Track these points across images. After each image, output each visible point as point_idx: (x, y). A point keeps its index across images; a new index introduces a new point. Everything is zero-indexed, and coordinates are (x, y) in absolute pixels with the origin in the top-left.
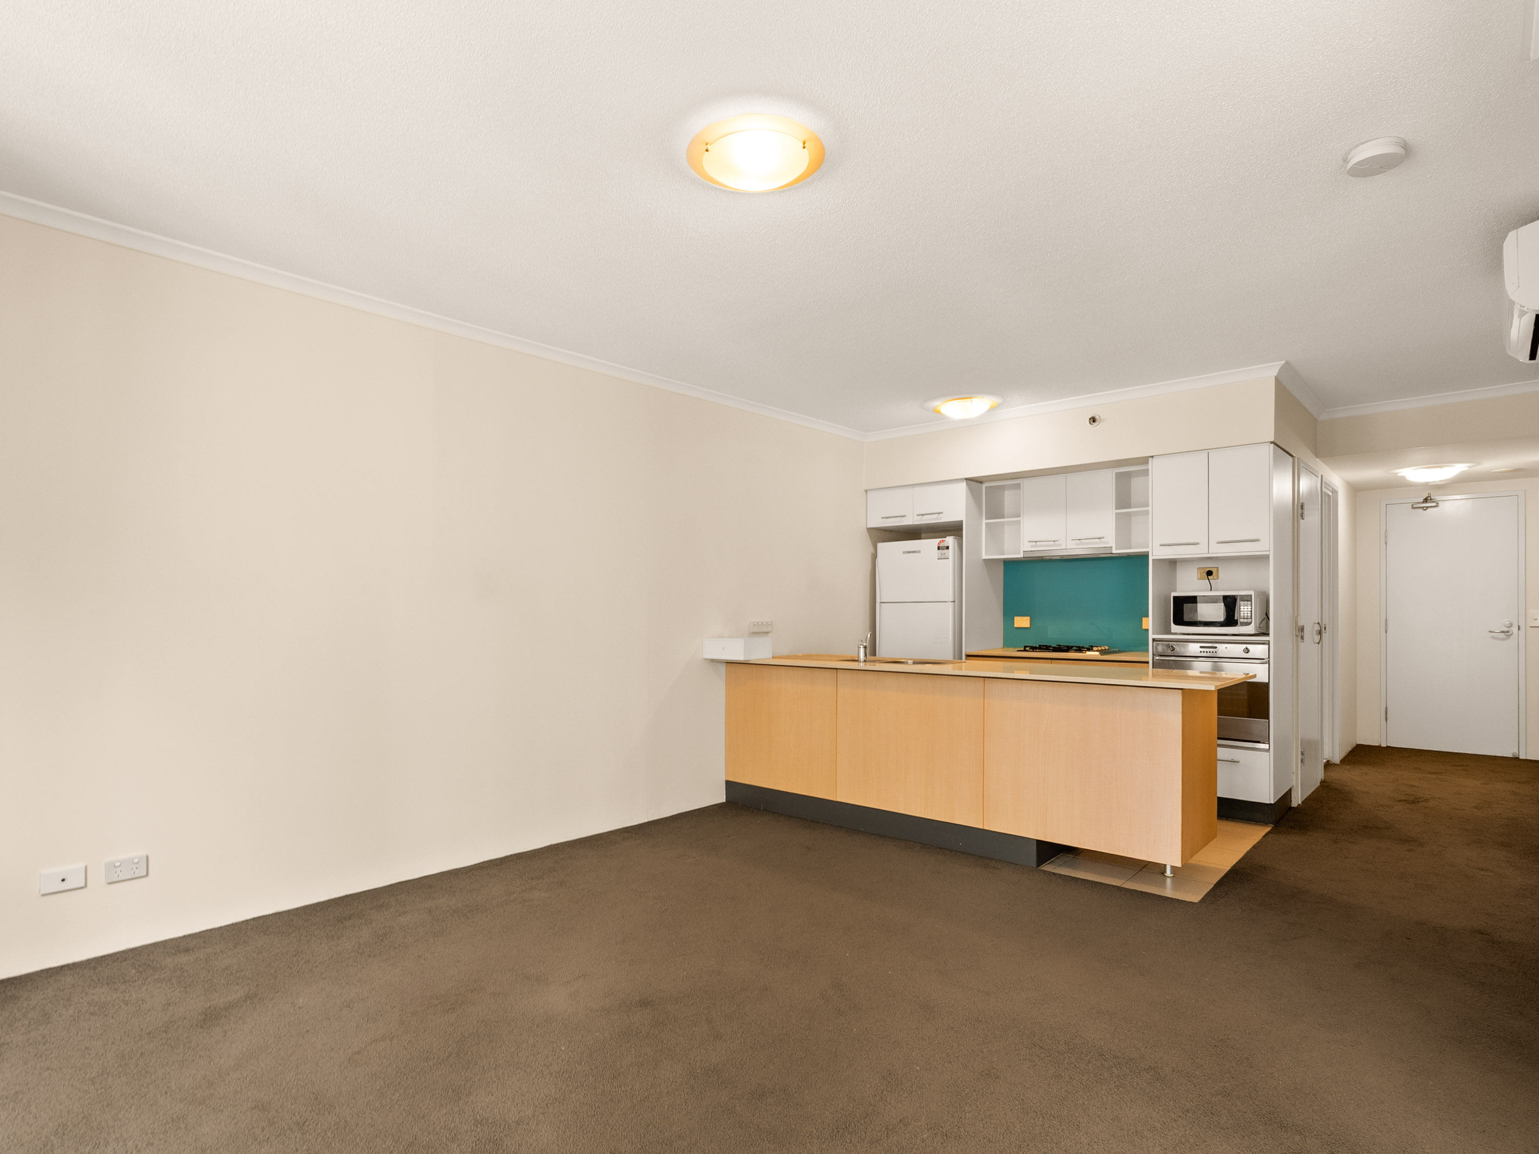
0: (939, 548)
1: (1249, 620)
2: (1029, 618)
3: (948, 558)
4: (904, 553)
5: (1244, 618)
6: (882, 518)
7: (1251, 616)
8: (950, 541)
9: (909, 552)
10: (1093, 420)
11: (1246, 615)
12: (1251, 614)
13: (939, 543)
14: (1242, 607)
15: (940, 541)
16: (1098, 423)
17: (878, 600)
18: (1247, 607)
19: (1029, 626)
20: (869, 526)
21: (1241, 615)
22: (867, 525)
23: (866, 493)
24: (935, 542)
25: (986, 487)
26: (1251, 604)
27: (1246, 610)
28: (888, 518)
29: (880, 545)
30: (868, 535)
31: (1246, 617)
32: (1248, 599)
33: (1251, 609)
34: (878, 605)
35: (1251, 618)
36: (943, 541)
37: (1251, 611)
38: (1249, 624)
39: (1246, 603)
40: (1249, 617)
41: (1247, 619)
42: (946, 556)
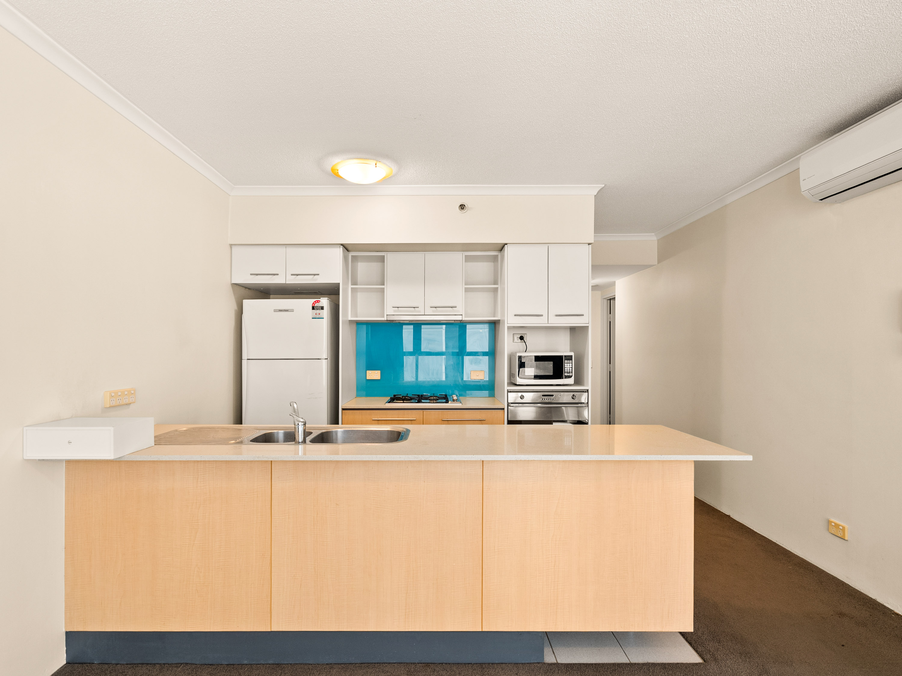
0: (313, 308)
1: (571, 374)
2: (379, 372)
3: (323, 318)
4: (275, 311)
5: (567, 373)
6: (251, 274)
7: (572, 371)
8: (324, 301)
9: (280, 311)
10: (462, 207)
11: (568, 370)
12: (572, 369)
13: (313, 304)
14: (566, 365)
15: (315, 302)
16: (466, 211)
17: (245, 356)
18: (569, 365)
19: (379, 378)
20: (234, 282)
21: (565, 370)
22: (231, 282)
23: (231, 248)
24: (310, 302)
25: (352, 256)
26: (572, 362)
27: (568, 366)
28: (257, 275)
29: (246, 302)
30: (232, 289)
31: (568, 372)
32: (569, 358)
33: (572, 365)
34: (244, 362)
35: (572, 373)
36: (318, 301)
37: (572, 367)
38: (570, 377)
39: (568, 361)
40: (571, 372)
41: (569, 373)
42: (320, 316)
